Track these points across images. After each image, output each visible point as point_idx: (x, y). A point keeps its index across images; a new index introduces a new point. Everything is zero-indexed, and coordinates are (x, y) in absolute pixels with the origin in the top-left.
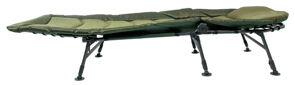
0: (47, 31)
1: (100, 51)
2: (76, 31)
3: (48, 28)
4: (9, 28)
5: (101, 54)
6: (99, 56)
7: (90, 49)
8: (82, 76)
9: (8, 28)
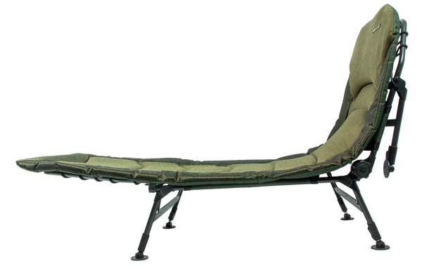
0: (85, 172)
1: (171, 217)
2: (136, 175)
3: (88, 166)
4: (21, 164)
5: (173, 224)
6: (169, 226)
7: (161, 207)
8: (145, 253)
9: (18, 163)
